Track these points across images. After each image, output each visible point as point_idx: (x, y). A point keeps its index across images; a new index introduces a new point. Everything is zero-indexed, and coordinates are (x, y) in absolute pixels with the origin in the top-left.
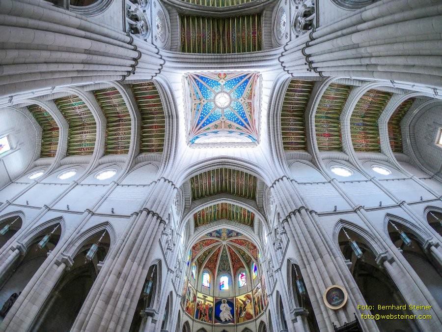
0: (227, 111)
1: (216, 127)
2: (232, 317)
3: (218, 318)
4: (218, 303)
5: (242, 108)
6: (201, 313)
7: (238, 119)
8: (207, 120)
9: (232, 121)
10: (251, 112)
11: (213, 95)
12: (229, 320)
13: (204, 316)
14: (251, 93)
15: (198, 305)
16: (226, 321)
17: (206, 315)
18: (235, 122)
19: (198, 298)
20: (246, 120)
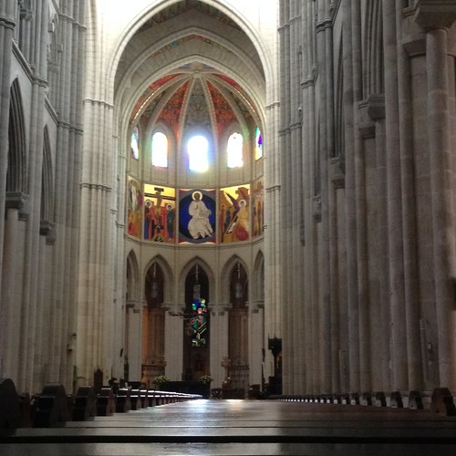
2: (211, 231)
3: (185, 233)
4: (185, 201)
6: (154, 226)
12: (206, 236)
13: (159, 232)
15: (147, 210)
16: (200, 237)
17: (162, 228)
19: (147, 195)
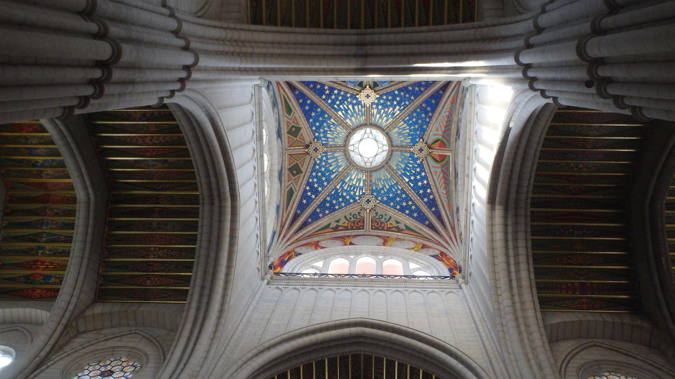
0: (337, 161)
1: (294, 131)
5: (347, 203)
7: (316, 192)
8: (314, 106)
9: (310, 177)
10: (336, 229)
11: (384, 122)
14: (389, 229)
18: (308, 184)
20: (315, 216)
